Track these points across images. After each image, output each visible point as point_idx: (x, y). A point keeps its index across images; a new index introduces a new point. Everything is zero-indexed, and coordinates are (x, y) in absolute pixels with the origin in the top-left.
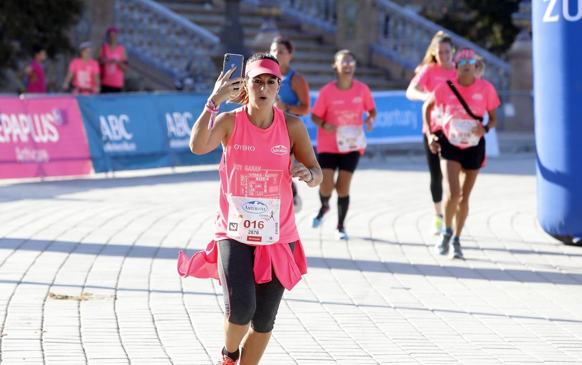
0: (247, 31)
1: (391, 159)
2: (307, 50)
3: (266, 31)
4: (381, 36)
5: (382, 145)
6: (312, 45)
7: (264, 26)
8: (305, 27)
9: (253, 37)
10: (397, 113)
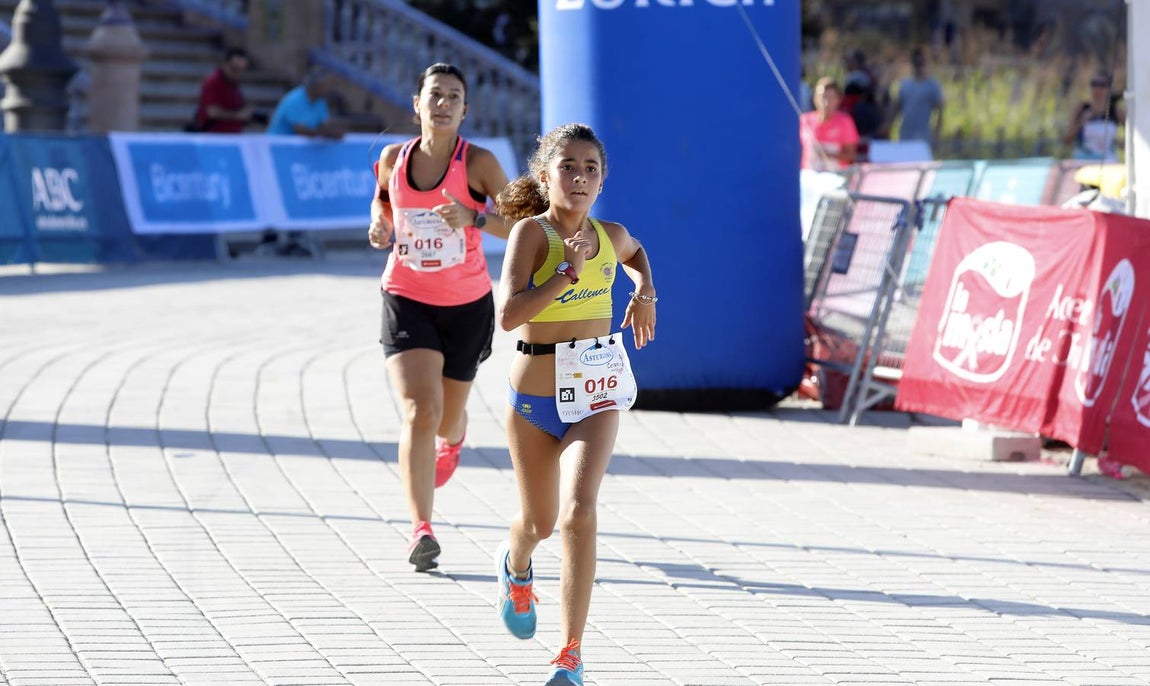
0: (67, 22)
1: (334, 256)
2: (192, 59)
3: (111, 23)
4: (329, 35)
5: (319, 232)
6: (203, 50)
7: (107, 14)
8: (190, 18)
9: (86, 33)
10: (346, 174)
